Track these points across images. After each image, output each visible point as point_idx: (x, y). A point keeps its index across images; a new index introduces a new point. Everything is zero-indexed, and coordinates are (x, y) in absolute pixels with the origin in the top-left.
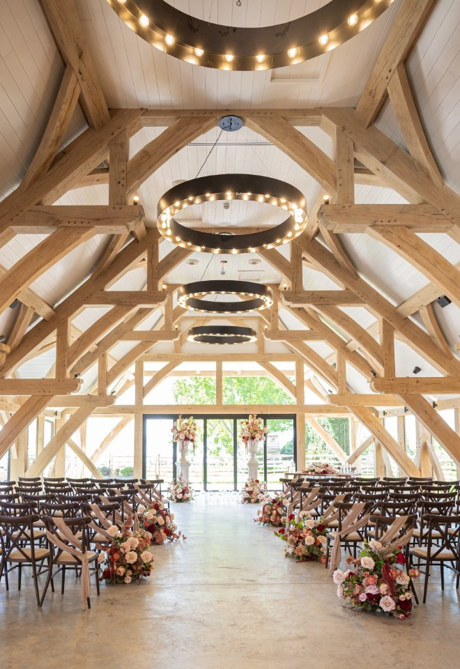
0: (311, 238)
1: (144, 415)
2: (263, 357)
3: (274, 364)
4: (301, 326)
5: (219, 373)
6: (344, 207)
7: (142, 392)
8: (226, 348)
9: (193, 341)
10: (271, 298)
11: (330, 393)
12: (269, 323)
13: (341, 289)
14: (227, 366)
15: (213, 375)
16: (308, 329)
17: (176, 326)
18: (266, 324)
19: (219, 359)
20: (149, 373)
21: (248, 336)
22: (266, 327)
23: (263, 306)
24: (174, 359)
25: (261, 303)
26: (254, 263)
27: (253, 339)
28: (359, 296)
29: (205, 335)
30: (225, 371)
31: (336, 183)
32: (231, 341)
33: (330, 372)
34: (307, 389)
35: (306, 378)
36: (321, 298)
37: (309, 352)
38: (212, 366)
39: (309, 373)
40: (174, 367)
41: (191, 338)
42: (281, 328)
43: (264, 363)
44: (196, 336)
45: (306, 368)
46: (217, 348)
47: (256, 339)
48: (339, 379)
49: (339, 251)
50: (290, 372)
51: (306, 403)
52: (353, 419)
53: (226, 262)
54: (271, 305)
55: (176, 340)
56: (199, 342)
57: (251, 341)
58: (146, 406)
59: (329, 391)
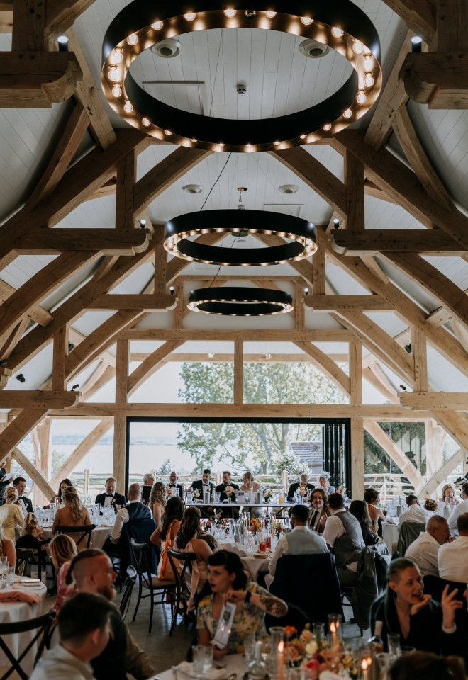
0: (378, 147)
1: (128, 418)
2: (302, 335)
3: (318, 344)
4: (358, 288)
5: (239, 357)
6: (449, 57)
7: (126, 384)
8: (248, 321)
9: (197, 310)
10: (314, 240)
11: (402, 391)
12: (311, 285)
13: (424, 228)
14: (250, 347)
15: (230, 360)
16: (369, 293)
17: (172, 288)
18: (307, 286)
19: (239, 338)
20: (137, 356)
21: (280, 304)
22: (306, 290)
23: (301, 255)
24: (173, 337)
25: (298, 248)
26: (289, 191)
27: (288, 308)
28: (456, 239)
29: (213, 301)
30: (248, 355)
31: (434, 15)
32: (254, 311)
33: (403, 359)
34: (365, 384)
35: (364, 365)
36: (395, 241)
37: (371, 327)
38: (228, 347)
39: (369, 358)
40: (173, 348)
41: (193, 306)
42: (329, 292)
43: (303, 343)
44: (201, 302)
45: (365, 351)
46: (233, 321)
47: (292, 309)
48: (416, 369)
49: (424, 165)
50: (342, 358)
51: (364, 402)
52: (431, 424)
53: (245, 189)
54: (313, 253)
55: (173, 308)
56: (208, 313)
57: (284, 311)
58: (132, 404)
59: (401, 386)
